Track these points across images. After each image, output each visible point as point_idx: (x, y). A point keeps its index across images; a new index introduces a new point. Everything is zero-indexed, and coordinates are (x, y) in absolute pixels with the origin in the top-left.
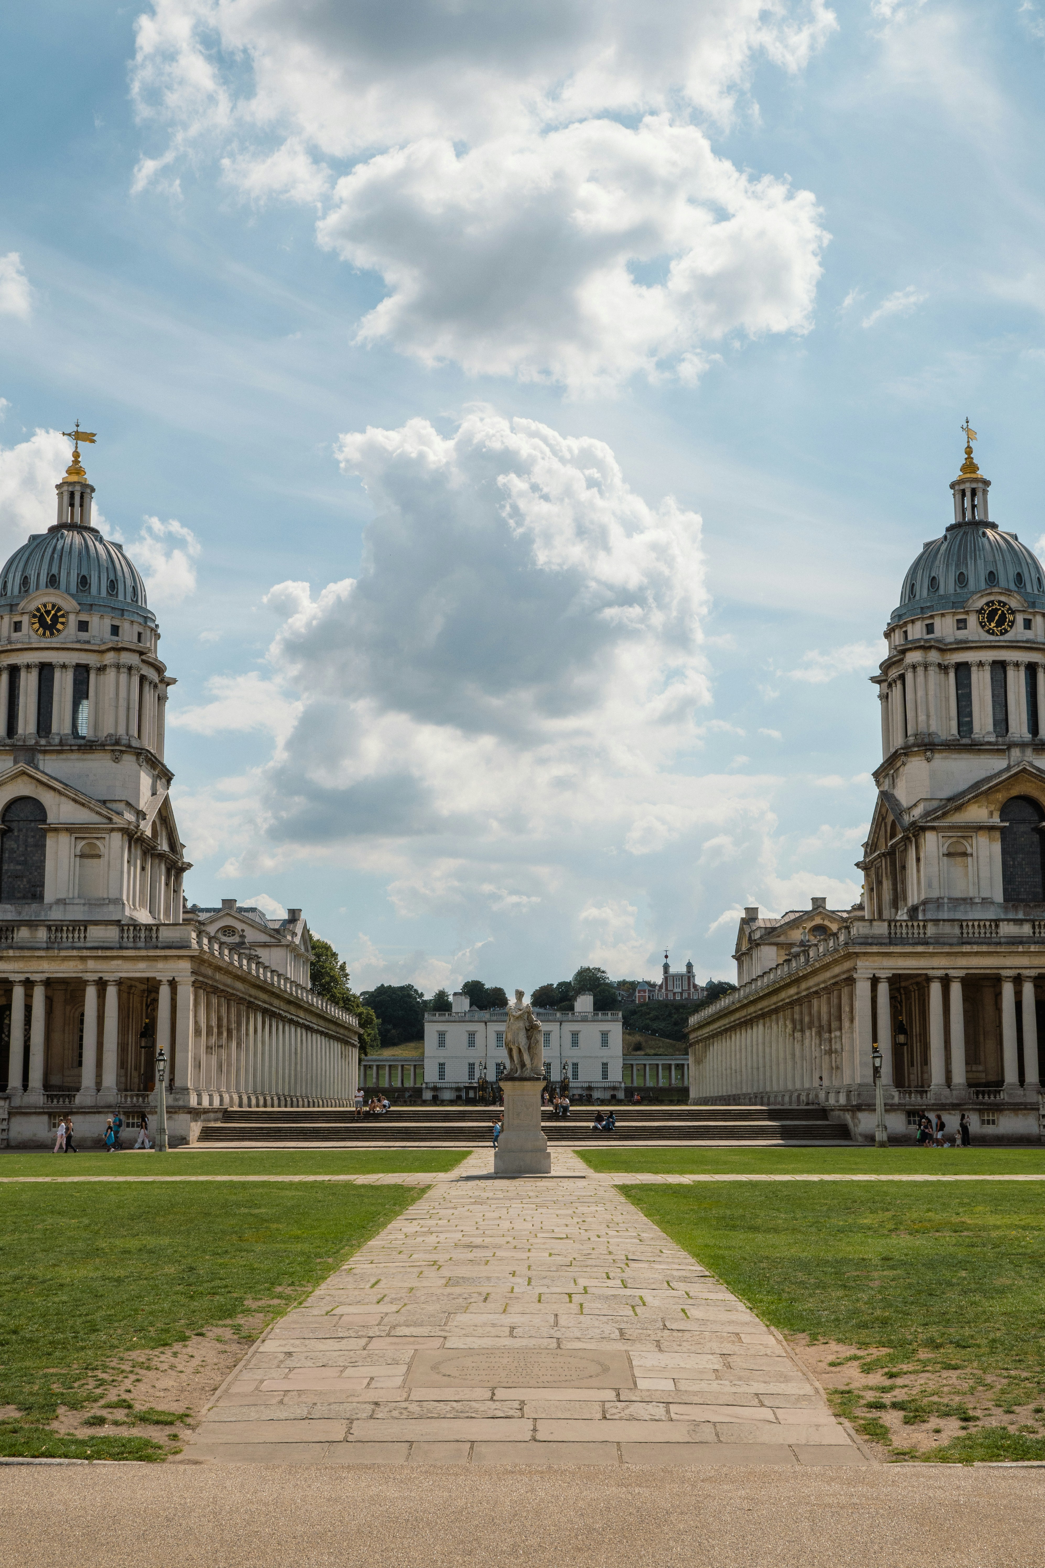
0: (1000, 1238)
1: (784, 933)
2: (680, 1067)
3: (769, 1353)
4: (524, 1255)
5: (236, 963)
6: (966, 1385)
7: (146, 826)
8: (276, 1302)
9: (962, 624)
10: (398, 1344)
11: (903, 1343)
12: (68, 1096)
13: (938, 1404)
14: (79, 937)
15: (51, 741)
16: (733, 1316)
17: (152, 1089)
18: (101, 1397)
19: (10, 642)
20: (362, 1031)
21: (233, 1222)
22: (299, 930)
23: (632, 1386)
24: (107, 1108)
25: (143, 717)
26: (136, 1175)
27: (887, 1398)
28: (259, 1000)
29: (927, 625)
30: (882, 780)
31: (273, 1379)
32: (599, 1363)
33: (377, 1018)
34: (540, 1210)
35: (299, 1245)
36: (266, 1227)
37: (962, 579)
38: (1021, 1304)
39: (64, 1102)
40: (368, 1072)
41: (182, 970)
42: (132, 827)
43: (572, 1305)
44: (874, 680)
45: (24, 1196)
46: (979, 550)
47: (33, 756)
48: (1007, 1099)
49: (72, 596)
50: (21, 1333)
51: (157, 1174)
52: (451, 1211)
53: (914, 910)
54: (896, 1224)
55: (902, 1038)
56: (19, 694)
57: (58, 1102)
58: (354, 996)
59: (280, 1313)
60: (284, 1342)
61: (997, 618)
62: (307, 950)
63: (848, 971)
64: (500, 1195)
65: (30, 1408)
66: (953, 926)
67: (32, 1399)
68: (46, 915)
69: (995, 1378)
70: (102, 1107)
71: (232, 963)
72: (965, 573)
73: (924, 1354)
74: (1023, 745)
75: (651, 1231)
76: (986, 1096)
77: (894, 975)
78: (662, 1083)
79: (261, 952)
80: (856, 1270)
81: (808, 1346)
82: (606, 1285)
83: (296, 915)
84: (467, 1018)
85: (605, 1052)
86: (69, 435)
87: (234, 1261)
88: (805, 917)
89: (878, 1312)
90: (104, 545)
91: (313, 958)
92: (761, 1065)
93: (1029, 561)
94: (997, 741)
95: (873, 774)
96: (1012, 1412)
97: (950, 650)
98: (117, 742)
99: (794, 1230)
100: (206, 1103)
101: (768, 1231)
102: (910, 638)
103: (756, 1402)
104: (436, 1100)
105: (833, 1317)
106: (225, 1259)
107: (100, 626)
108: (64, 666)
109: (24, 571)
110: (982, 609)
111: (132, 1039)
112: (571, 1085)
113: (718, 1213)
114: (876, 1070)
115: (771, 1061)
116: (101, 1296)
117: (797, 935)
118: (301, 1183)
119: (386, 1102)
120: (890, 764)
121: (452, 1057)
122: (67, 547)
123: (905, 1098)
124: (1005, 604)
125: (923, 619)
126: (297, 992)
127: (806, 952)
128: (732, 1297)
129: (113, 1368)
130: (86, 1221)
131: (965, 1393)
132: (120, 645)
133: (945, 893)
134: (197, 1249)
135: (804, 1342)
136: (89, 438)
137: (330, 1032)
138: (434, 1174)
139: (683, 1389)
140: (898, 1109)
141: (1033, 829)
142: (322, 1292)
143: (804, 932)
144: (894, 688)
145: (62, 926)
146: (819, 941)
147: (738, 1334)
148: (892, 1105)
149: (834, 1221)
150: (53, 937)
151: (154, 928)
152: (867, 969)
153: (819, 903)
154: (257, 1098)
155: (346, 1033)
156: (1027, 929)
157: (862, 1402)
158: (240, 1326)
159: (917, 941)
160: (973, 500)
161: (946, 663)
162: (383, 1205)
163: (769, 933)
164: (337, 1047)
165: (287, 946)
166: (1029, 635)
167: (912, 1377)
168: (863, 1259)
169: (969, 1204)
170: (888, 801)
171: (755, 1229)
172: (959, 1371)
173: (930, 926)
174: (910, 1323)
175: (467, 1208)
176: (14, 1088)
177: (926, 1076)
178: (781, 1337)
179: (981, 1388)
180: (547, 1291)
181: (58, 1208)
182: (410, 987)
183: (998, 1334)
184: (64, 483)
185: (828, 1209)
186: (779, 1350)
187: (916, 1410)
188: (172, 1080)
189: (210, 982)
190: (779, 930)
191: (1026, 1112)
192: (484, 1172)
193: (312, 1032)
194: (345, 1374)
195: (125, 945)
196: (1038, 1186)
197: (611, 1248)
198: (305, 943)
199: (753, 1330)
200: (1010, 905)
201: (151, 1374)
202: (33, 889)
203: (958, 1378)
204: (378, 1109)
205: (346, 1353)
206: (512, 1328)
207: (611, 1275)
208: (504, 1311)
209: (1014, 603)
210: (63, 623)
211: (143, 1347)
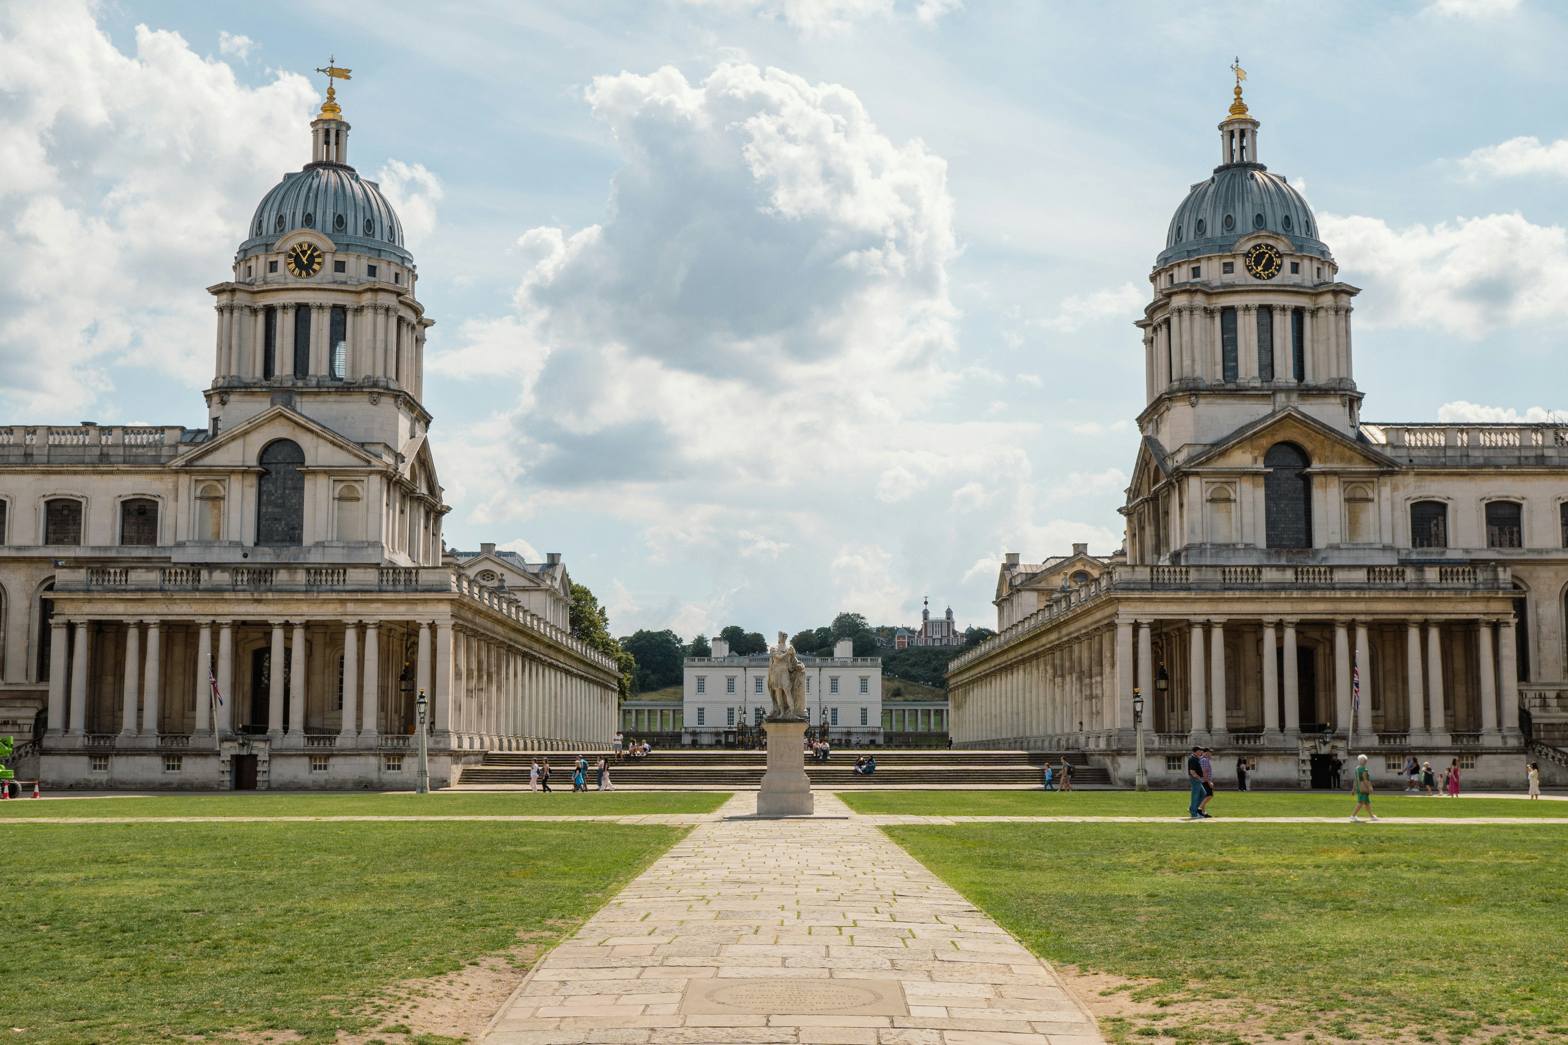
0: (1264, 876)
1: (1045, 579)
2: (939, 713)
3: (1039, 983)
4: (792, 891)
5: (496, 607)
6: (1237, 1013)
7: (404, 469)
8: (547, 934)
9: (1228, 268)
10: (671, 973)
11: (1172, 974)
12: (329, 738)
13: (1210, 1031)
14: (338, 580)
15: (309, 383)
16: (1002, 948)
17: (413, 732)
18: (380, 1023)
19: (266, 283)
20: (621, 676)
21: (500, 859)
22: (558, 575)
23: (906, 1014)
24: (369, 751)
25: (401, 359)
26: (398, 815)
27: (1159, 1026)
28: (519, 644)
29: (1193, 269)
30: (1145, 425)
31: (549, 1006)
32: (871, 992)
33: (636, 663)
34: (805, 849)
35: (567, 881)
36: (533, 864)
37: (1229, 222)
38: (1288, 938)
39: (325, 744)
40: (627, 717)
41: (442, 613)
42: (391, 470)
43: (842, 937)
44: (1140, 324)
45: (290, 834)
46: (1247, 193)
47: (291, 398)
48: (1267, 745)
49: (329, 235)
50: (297, 962)
51: (420, 815)
52: (718, 849)
53: (1177, 555)
54: (1160, 863)
55: (1162, 684)
56: (275, 335)
57: (319, 744)
58: (614, 641)
59: (551, 944)
60: (558, 972)
61: (1264, 261)
62: (566, 594)
63: (1110, 616)
64: (764, 834)
65: (310, 1032)
66: (1215, 572)
67: (311, 1024)
68: (305, 558)
69: (1265, 1007)
70: (363, 750)
71: (491, 607)
72: (1233, 216)
73: (1194, 984)
74: (1288, 391)
75: (917, 869)
76: (1246, 741)
77: (1155, 620)
78: (921, 728)
79: (520, 596)
80: (1122, 906)
81: (1078, 976)
82: (875, 919)
83: (556, 559)
84: (726, 664)
85: (864, 697)
86: (324, 71)
87: (503, 895)
88: (1067, 563)
89: (1146, 945)
90: (360, 184)
91: (573, 603)
92: (1021, 710)
93: (1298, 204)
94: (1262, 387)
95: (1137, 420)
96: (1283, 1039)
97: (1216, 294)
98: (375, 385)
99: (1059, 868)
100: (466, 746)
101: (1033, 869)
102: (1176, 281)
103: (1028, 1029)
104: (694, 745)
105: (1102, 950)
106: (496, 893)
107: (356, 266)
108: (321, 307)
109: (279, 210)
110: (1249, 252)
111: (392, 682)
112: (830, 730)
113: (983, 852)
114: (1137, 715)
115: (1031, 705)
116: (373, 928)
117: (1058, 581)
118: (564, 823)
119: (646, 745)
120: (1154, 409)
121: (712, 702)
122: (323, 186)
123: (1165, 743)
124: (1272, 248)
125: (1190, 262)
126: (556, 636)
127: (1067, 598)
128: (1001, 931)
129: (389, 995)
130: (353, 858)
131: (1236, 1021)
132: (377, 286)
133: (1208, 539)
134: (465, 884)
135: (1074, 973)
136: (345, 74)
137: (590, 676)
138: (697, 815)
139: (956, 1016)
140: (1158, 754)
141: (1297, 475)
142: (593, 925)
143: (1065, 578)
144: (1159, 332)
145: (321, 569)
146: (1081, 587)
147: (1008, 965)
148: (1152, 750)
149: (1098, 860)
150: (312, 580)
151: (414, 571)
152: (1128, 614)
153: (1080, 549)
154: (517, 742)
155: (605, 677)
156: (1289, 575)
157: (1135, 1029)
158: (513, 956)
159: (1179, 586)
160: (1241, 142)
161: (1212, 307)
162: (648, 843)
163: (1030, 579)
164: (596, 691)
165: (547, 590)
166: (1296, 279)
167: (1183, 1006)
168: (1129, 896)
169: (1232, 844)
170: (1152, 447)
171: (1020, 867)
172: (1229, 1000)
173: (1192, 571)
174: (1178, 955)
175: (731, 846)
176: (275, 730)
177: (1186, 721)
178: (1051, 968)
179: (1251, 1016)
180: (817, 924)
181: (324, 845)
182: (669, 633)
183: (1267, 966)
184: (318, 120)
185: (1092, 849)
186: (1050, 981)
187: (1188, 1037)
188: (433, 723)
189: (470, 626)
190: (1040, 576)
191: (1285, 757)
192: (747, 813)
193: (572, 676)
194: (620, 1002)
195: (384, 588)
196: (1299, 828)
197: (878, 885)
198: (564, 588)
199: (1024, 962)
200: (1273, 551)
201: (428, 1001)
202: (291, 532)
203: (1229, 1006)
204: (638, 752)
205: (620, 981)
206: (784, 959)
207: (879, 909)
208: (776, 943)
209: (1281, 247)
210: (319, 264)
211: (419, 975)
